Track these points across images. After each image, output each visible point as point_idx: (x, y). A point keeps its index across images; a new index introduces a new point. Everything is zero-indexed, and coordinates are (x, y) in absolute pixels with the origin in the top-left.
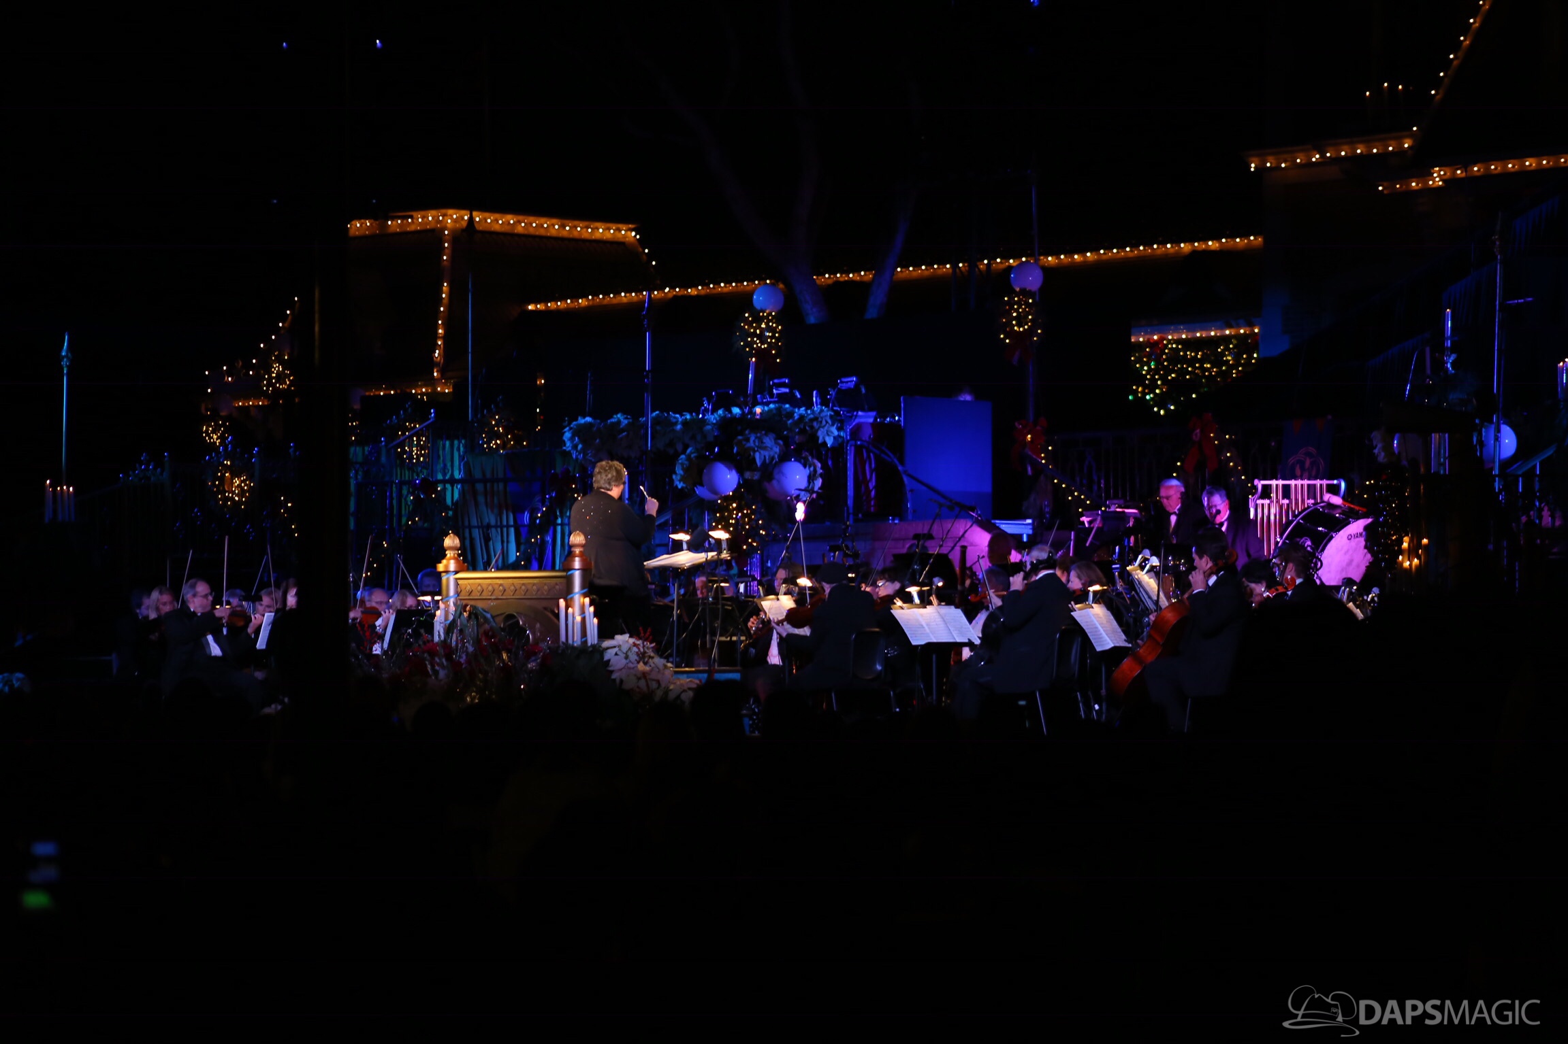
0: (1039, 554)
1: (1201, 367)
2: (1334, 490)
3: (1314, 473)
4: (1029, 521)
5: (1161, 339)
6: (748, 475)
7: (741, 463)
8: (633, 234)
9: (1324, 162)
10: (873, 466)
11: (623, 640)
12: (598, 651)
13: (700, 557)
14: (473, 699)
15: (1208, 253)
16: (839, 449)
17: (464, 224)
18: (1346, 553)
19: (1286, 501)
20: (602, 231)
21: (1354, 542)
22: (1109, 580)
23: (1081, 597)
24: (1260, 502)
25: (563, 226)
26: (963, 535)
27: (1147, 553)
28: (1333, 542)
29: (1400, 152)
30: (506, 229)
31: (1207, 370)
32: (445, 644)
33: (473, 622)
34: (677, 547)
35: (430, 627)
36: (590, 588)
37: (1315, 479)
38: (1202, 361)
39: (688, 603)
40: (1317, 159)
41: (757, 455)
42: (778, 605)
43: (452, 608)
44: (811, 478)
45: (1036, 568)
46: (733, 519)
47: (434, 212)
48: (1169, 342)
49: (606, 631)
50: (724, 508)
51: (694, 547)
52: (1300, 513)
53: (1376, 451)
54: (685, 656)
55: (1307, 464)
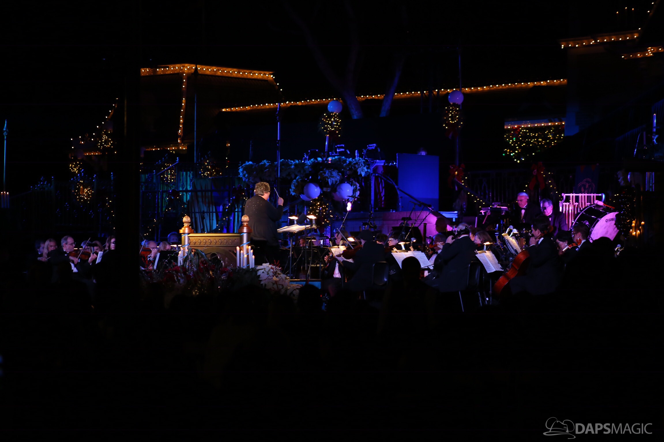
0: (462, 227)
1: (537, 141)
2: (599, 198)
3: (590, 191)
4: (456, 212)
5: (519, 127)
6: (325, 189)
7: (322, 184)
8: (272, 76)
9: (596, 44)
10: (383, 186)
11: (266, 266)
12: (255, 271)
13: (303, 227)
15: (541, 87)
16: (367, 177)
17: (193, 71)
18: (605, 228)
19: (577, 204)
20: (257, 75)
21: (609, 223)
22: (494, 240)
23: (481, 247)
24: (564, 204)
25: (239, 72)
26: (425, 218)
27: (511, 227)
28: (599, 223)
29: (632, 40)
30: (213, 73)
31: (540, 142)
32: (183, 267)
33: (196, 257)
34: (292, 223)
35: (176, 259)
36: (251, 242)
37: (591, 193)
38: (538, 138)
39: (297, 249)
40: (593, 43)
41: (329, 180)
42: (338, 250)
43: (187, 250)
44: (354, 191)
45: (460, 233)
46: (318, 210)
47: (179, 65)
48: (523, 128)
49: (258, 262)
50: (313, 205)
51: (300, 223)
52: (583, 209)
53: (620, 180)
55: (587, 186)
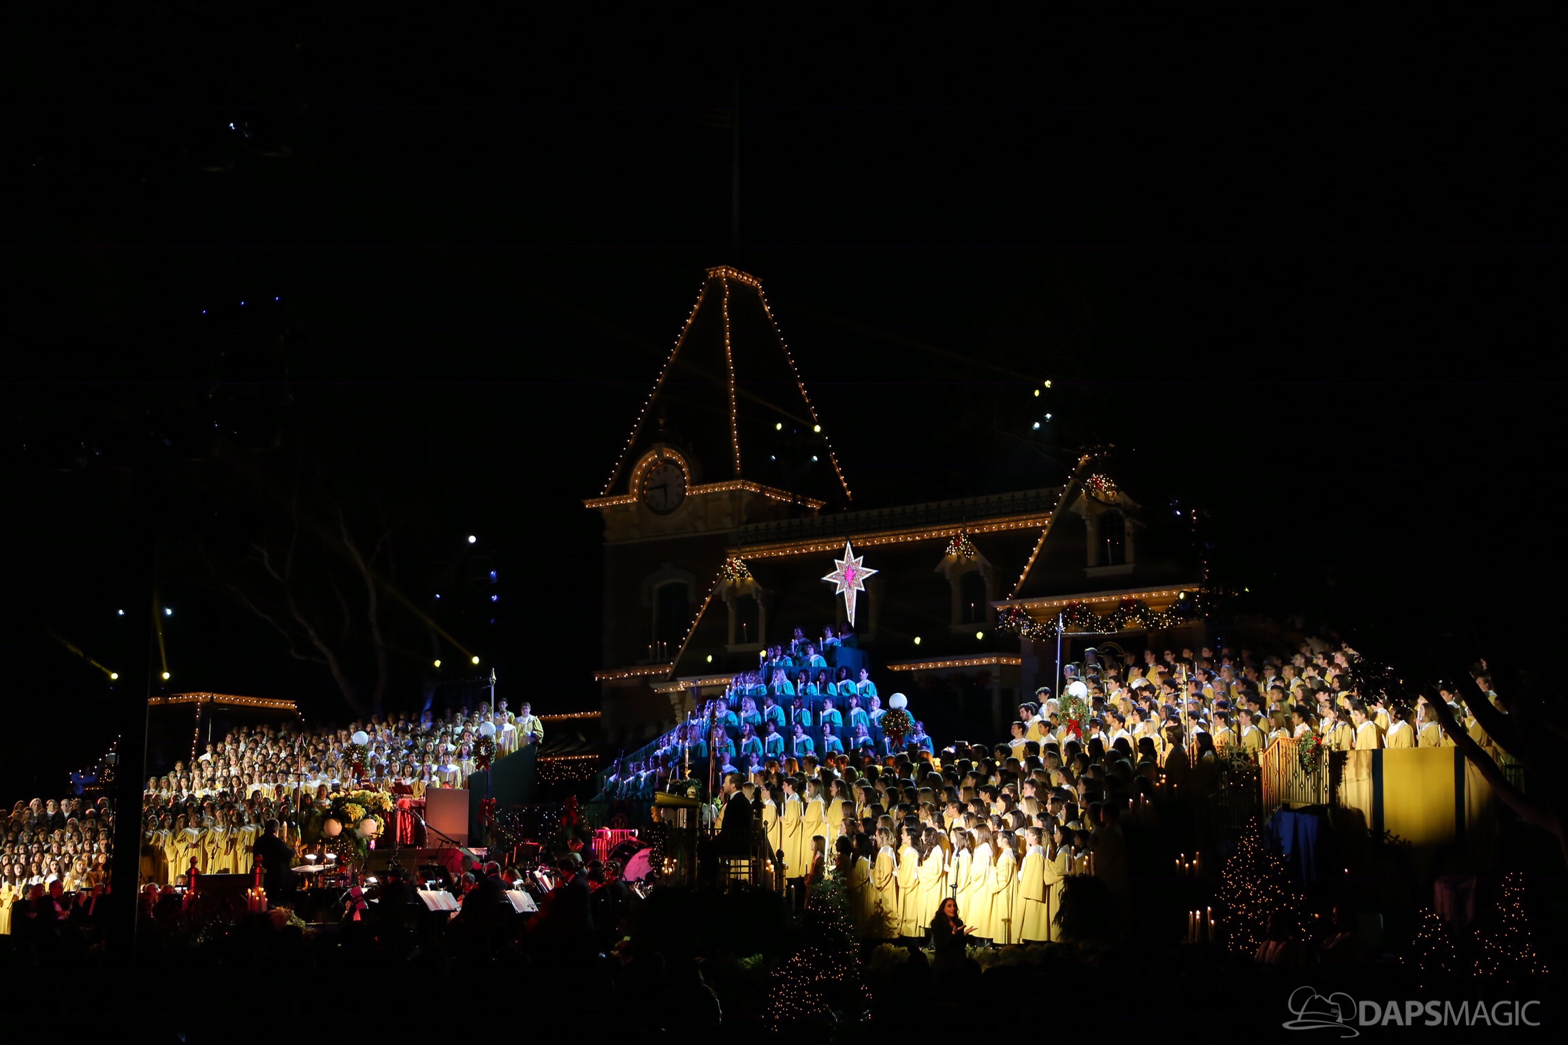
1: (571, 774)
2: (633, 835)
3: (623, 826)
4: (486, 849)
5: (551, 760)
6: (347, 826)
7: (344, 820)
8: (294, 705)
9: (629, 678)
10: (410, 821)
12: (267, 915)
13: (320, 868)
14: (200, 940)
15: (575, 719)
16: (392, 814)
17: (208, 700)
18: (638, 865)
20: (278, 704)
21: (641, 860)
22: (525, 878)
23: (511, 887)
24: (598, 840)
25: (258, 701)
26: (453, 856)
27: (543, 865)
28: (632, 861)
29: (666, 674)
30: (229, 702)
31: (573, 775)
34: (309, 863)
37: (624, 829)
38: (571, 771)
40: (626, 676)
41: (352, 816)
43: (192, 894)
44: (378, 827)
46: (338, 849)
47: (193, 694)
48: (557, 761)
49: (271, 905)
50: (333, 843)
51: (318, 862)
52: (617, 845)
54: (310, 918)
55: (620, 821)
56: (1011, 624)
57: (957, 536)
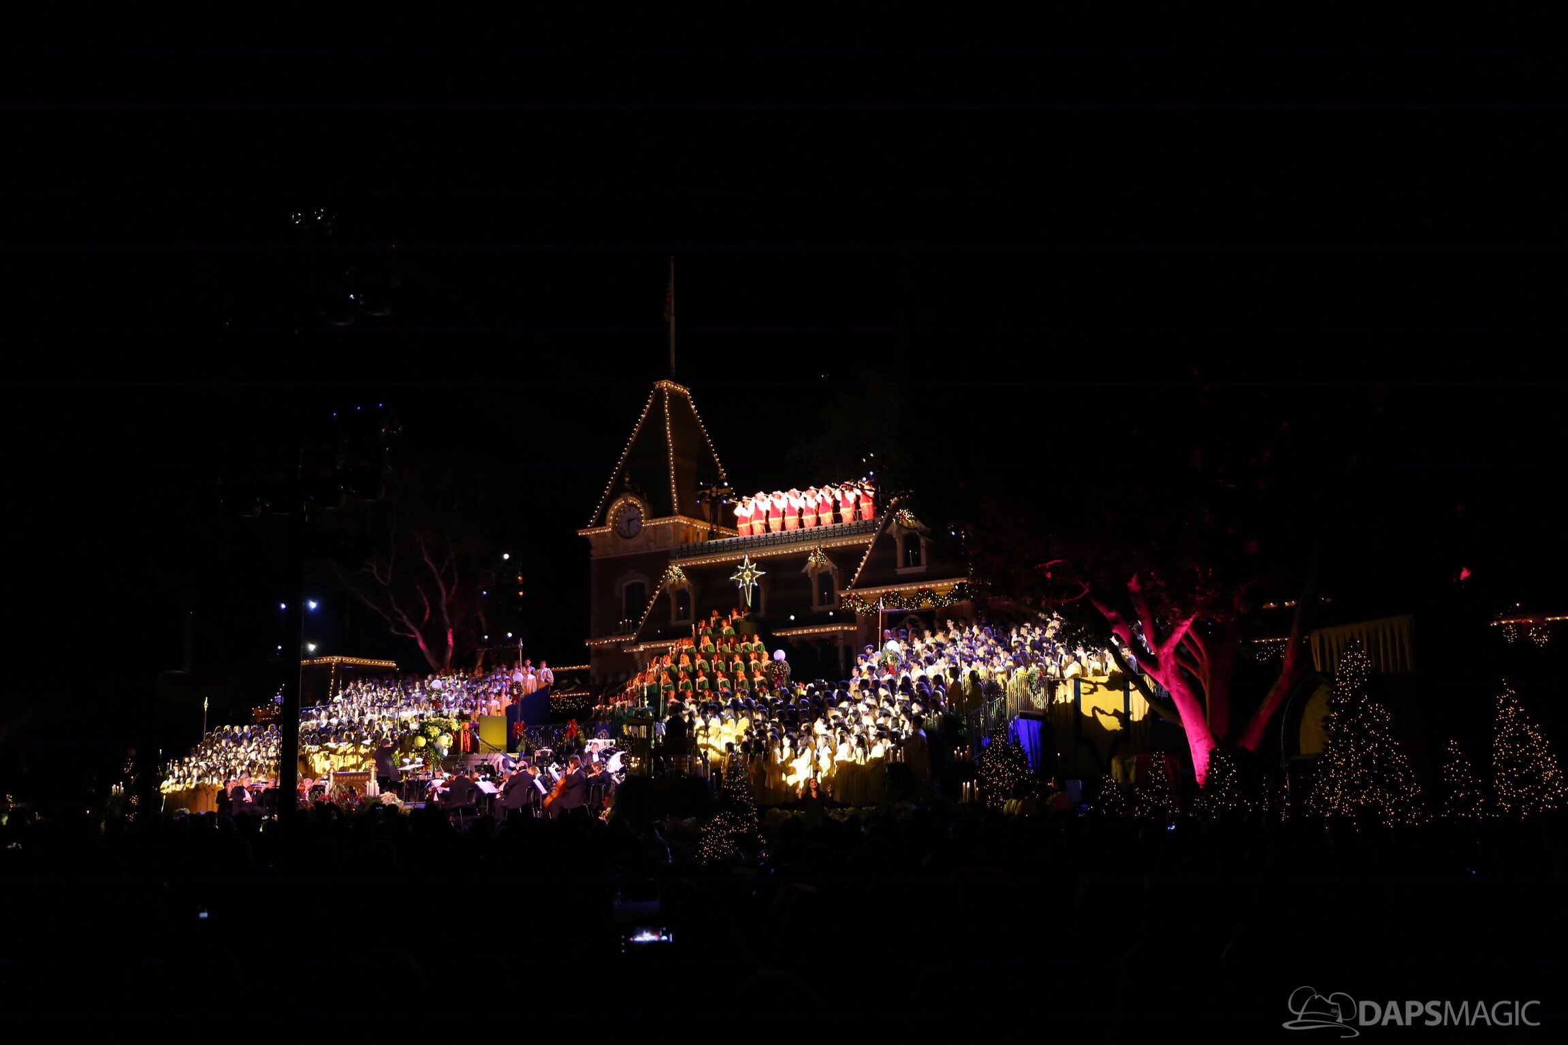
2: (611, 743)
3: (605, 738)
6: (429, 740)
7: (427, 736)
8: (394, 664)
9: (608, 643)
13: (413, 766)
15: (573, 670)
17: (339, 661)
19: (597, 747)
21: (618, 760)
24: (589, 747)
26: (496, 759)
27: (555, 763)
29: (630, 641)
30: (353, 662)
33: (339, 789)
38: (572, 703)
41: (432, 734)
43: (332, 785)
46: (423, 755)
47: (329, 658)
48: (563, 697)
54: (406, 799)
55: (603, 735)
56: (850, 606)
57: (815, 551)
